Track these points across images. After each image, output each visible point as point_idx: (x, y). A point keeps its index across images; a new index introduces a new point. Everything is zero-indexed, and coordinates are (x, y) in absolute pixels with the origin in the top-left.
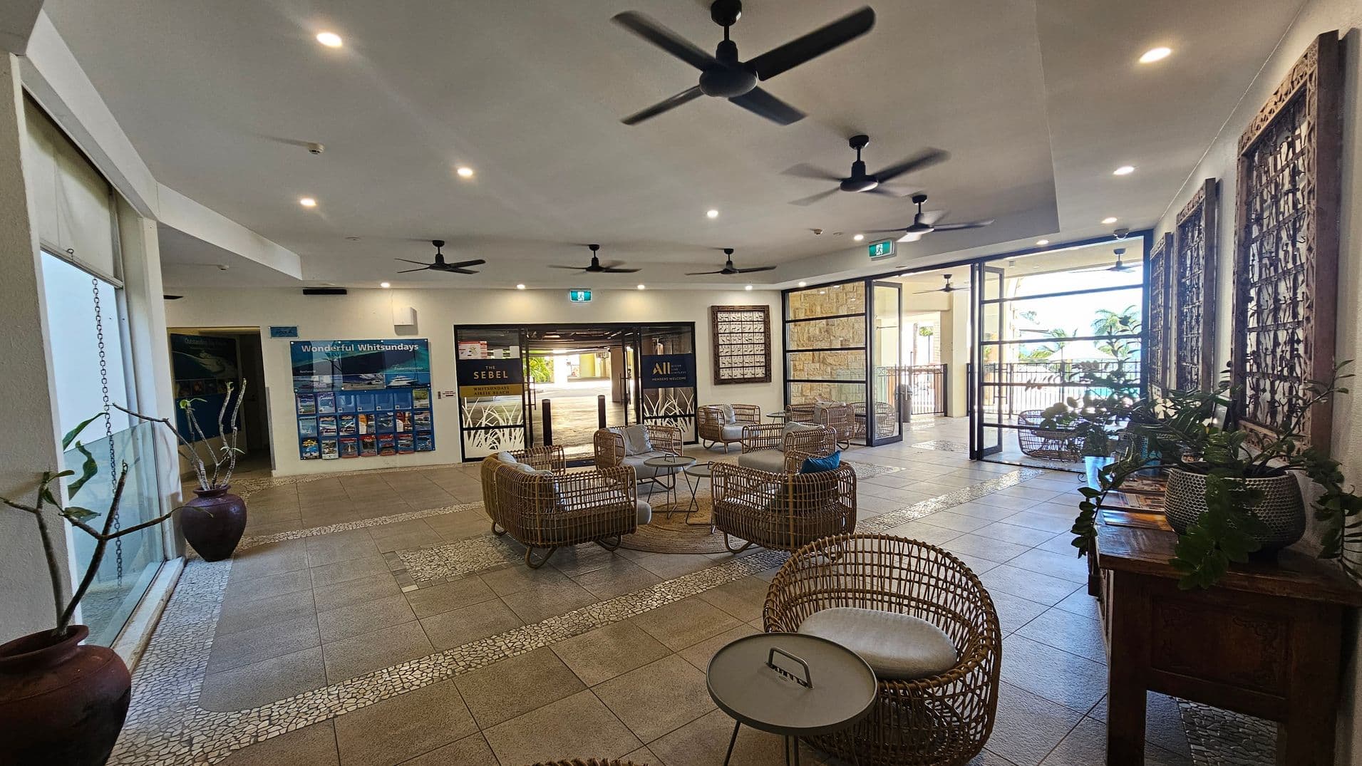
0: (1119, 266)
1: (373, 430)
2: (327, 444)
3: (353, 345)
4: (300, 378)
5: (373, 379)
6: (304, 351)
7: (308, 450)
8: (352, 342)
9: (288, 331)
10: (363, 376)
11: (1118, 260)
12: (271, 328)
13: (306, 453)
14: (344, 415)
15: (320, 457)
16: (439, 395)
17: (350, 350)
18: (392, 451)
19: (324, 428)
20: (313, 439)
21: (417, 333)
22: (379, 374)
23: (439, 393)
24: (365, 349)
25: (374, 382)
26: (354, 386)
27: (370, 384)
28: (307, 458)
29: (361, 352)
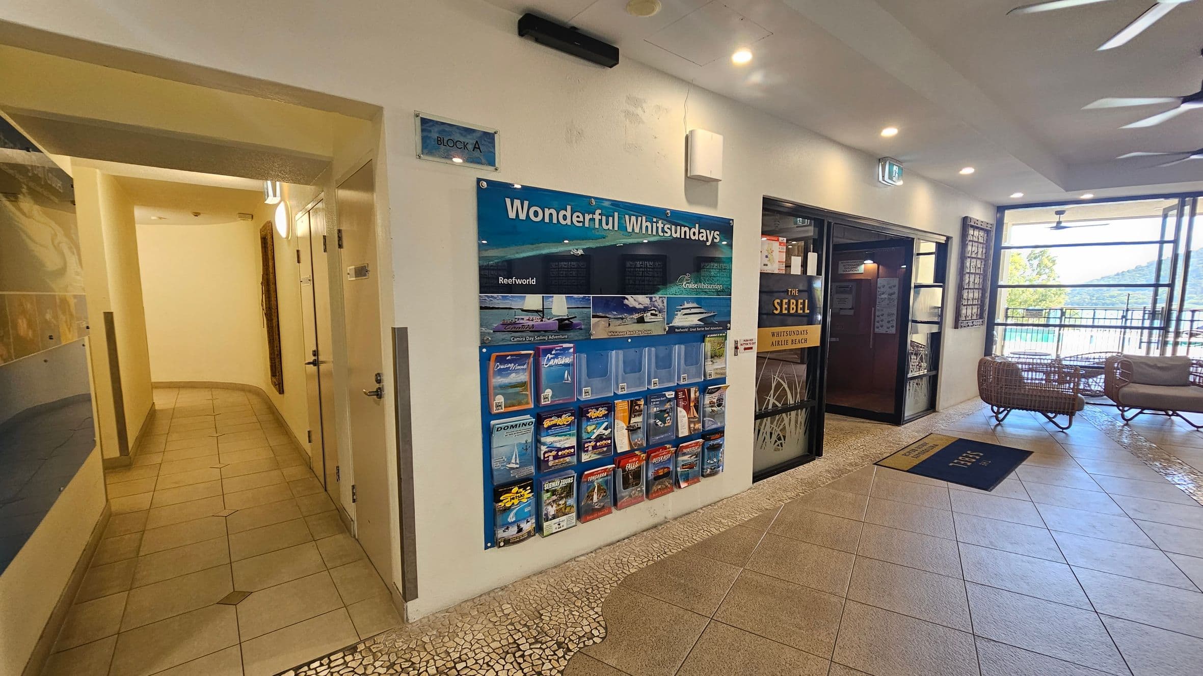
0: (1059, 226)
1: (639, 438)
2: (554, 492)
3: (616, 214)
4: (498, 300)
5: (646, 310)
6: (512, 215)
7: (511, 518)
8: (616, 204)
9: (470, 140)
10: (633, 300)
11: (1058, 220)
12: (424, 121)
13: (507, 526)
14: (591, 407)
15: (539, 529)
16: (736, 348)
17: (610, 226)
18: (667, 482)
19: (551, 448)
20: (523, 483)
21: (714, 205)
22: (656, 297)
23: (736, 342)
24: (637, 230)
25: (648, 317)
26: (612, 328)
27: (641, 320)
28: (508, 542)
29: (630, 235)
